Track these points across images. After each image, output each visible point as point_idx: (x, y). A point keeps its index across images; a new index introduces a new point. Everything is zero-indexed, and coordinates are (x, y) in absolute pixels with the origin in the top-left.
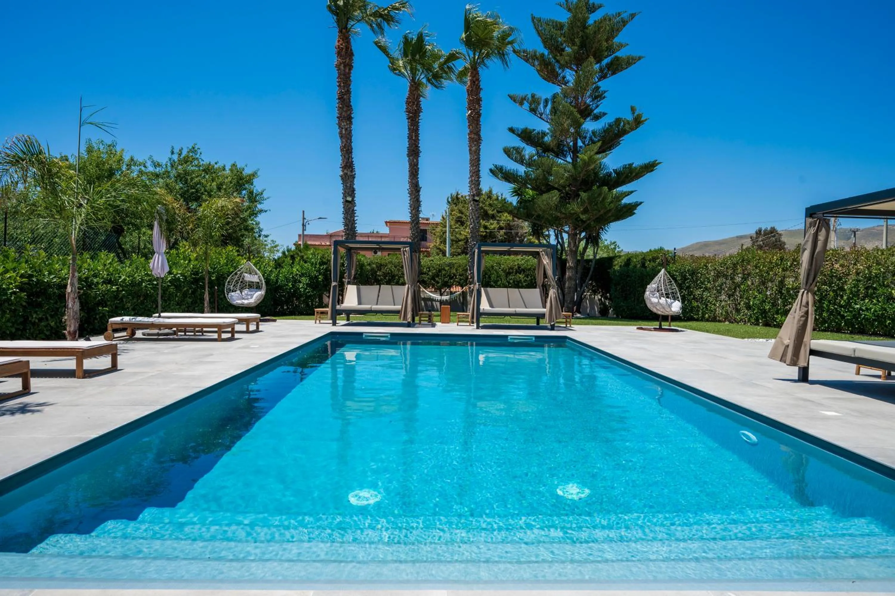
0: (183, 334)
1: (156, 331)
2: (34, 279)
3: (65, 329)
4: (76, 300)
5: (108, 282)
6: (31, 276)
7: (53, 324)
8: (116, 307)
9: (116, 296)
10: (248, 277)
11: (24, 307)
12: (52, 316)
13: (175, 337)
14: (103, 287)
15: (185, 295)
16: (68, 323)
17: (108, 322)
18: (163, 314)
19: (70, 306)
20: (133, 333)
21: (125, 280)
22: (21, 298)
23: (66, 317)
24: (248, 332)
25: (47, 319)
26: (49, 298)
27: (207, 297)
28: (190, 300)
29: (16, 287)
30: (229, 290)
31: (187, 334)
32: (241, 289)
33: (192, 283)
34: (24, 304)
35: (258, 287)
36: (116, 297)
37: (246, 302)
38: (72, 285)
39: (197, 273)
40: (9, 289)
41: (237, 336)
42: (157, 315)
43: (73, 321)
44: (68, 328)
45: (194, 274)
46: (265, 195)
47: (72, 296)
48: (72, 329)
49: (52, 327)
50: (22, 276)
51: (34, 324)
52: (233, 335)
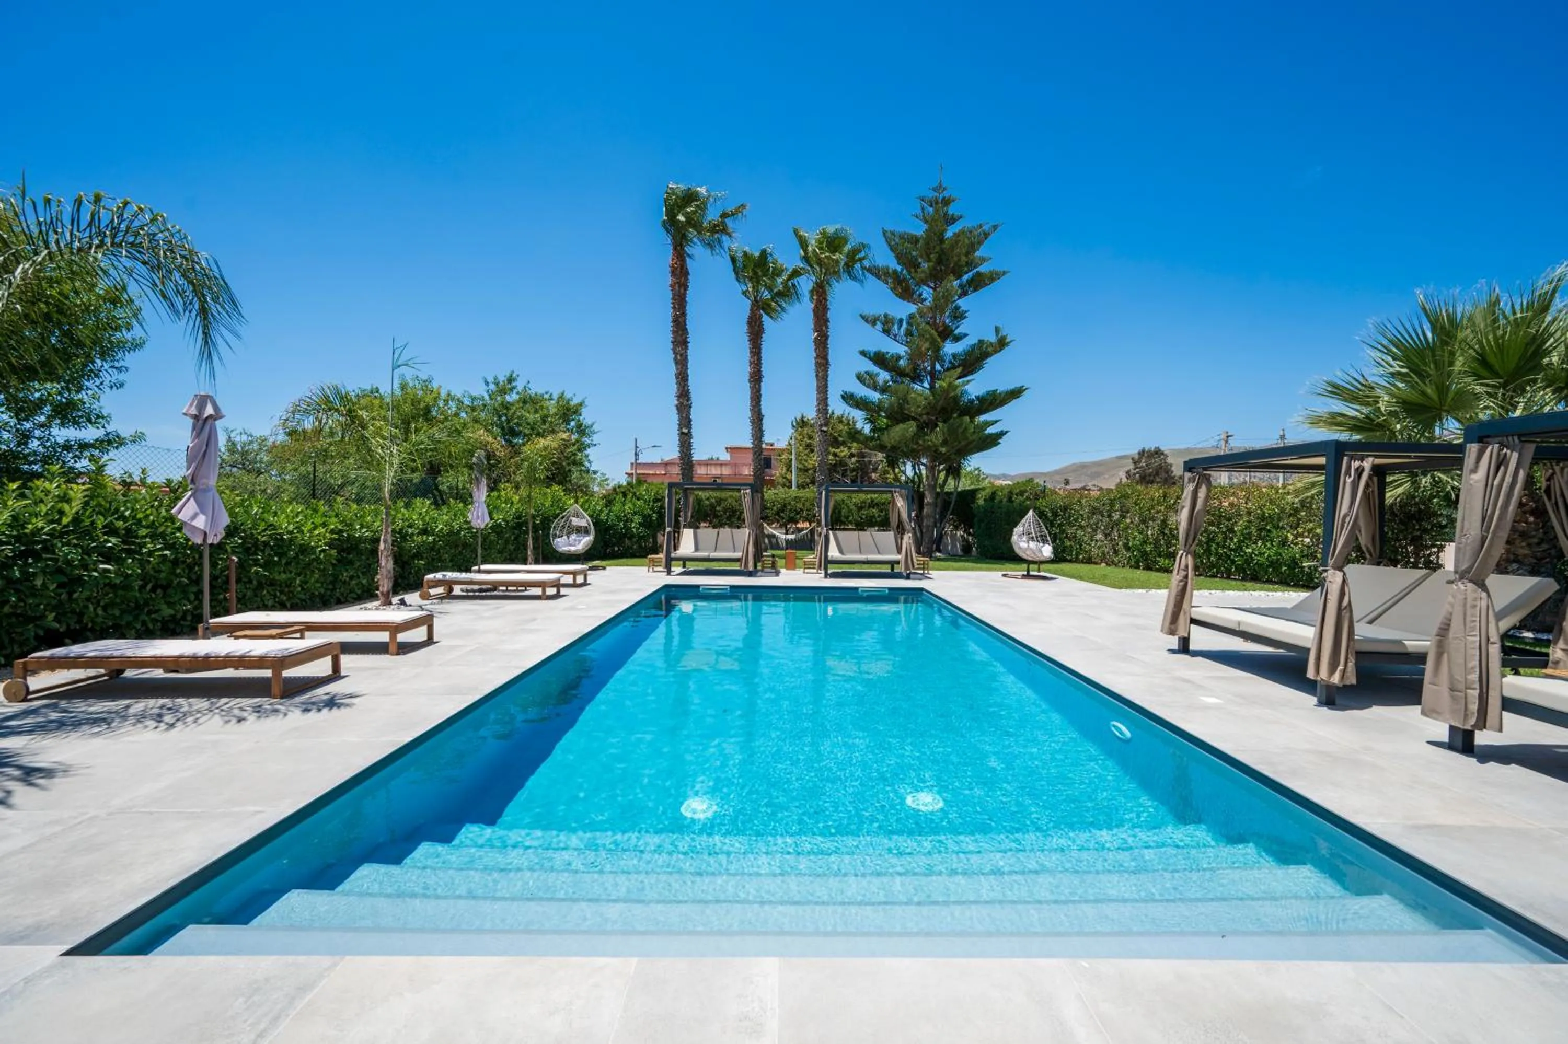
0: (504, 588)
1: (476, 587)
2: (345, 535)
3: (378, 589)
4: (390, 558)
5: (424, 532)
6: (341, 531)
7: (364, 582)
8: (433, 559)
9: (432, 547)
10: (575, 521)
11: (333, 565)
12: (363, 573)
14: (419, 539)
15: (507, 543)
16: (381, 583)
17: (423, 580)
18: (483, 567)
19: (383, 563)
20: (451, 590)
21: (442, 529)
22: (331, 555)
23: (378, 577)
24: (575, 586)
25: (358, 577)
26: (360, 553)
27: (530, 543)
28: (512, 548)
29: (326, 544)
30: (555, 536)
31: (509, 589)
32: (568, 535)
33: (514, 528)
34: (334, 562)
35: (586, 531)
36: (432, 549)
37: (573, 549)
38: (386, 538)
39: (519, 517)
40: (317, 547)
41: (562, 591)
42: (476, 568)
43: (386, 581)
44: (381, 589)
45: (517, 518)
46: (595, 427)
47: (385, 552)
48: (385, 589)
49: (363, 585)
50: (332, 532)
51: (345, 582)
52: (558, 591)
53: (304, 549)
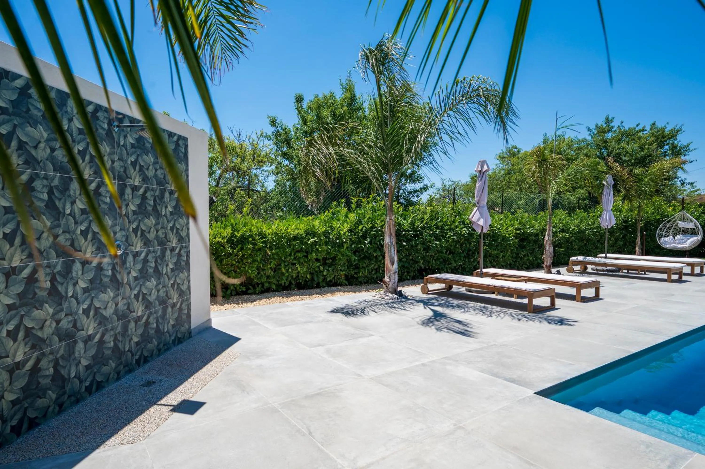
0: (626, 271)
1: (604, 268)
2: (522, 231)
3: (543, 264)
4: (551, 245)
5: (563, 231)
6: (520, 229)
7: (531, 259)
8: (568, 248)
10: (682, 224)
11: (517, 248)
12: (531, 254)
13: (620, 274)
14: (560, 235)
15: (617, 239)
16: (545, 259)
17: (569, 260)
18: (608, 255)
19: (547, 248)
20: (586, 268)
21: (574, 229)
22: (515, 242)
23: (544, 256)
24: (692, 274)
25: (528, 255)
26: (529, 242)
27: (639, 240)
28: (622, 243)
29: (514, 236)
30: (661, 236)
31: (630, 271)
32: (674, 235)
33: (623, 229)
34: (517, 246)
35: (694, 233)
36: (567, 241)
37: (680, 246)
38: (549, 235)
39: (626, 222)
40: (510, 237)
41: (684, 278)
42: (604, 255)
43: (549, 259)
44: (545, 263)
45: (624, 222)
46: (691, 147)
47: (548, 242)
48: (548, 264)
49: (530, 261)
50: (516, 229)
51: (521, 258)
52: (680, 277)
53: (504, 238)
